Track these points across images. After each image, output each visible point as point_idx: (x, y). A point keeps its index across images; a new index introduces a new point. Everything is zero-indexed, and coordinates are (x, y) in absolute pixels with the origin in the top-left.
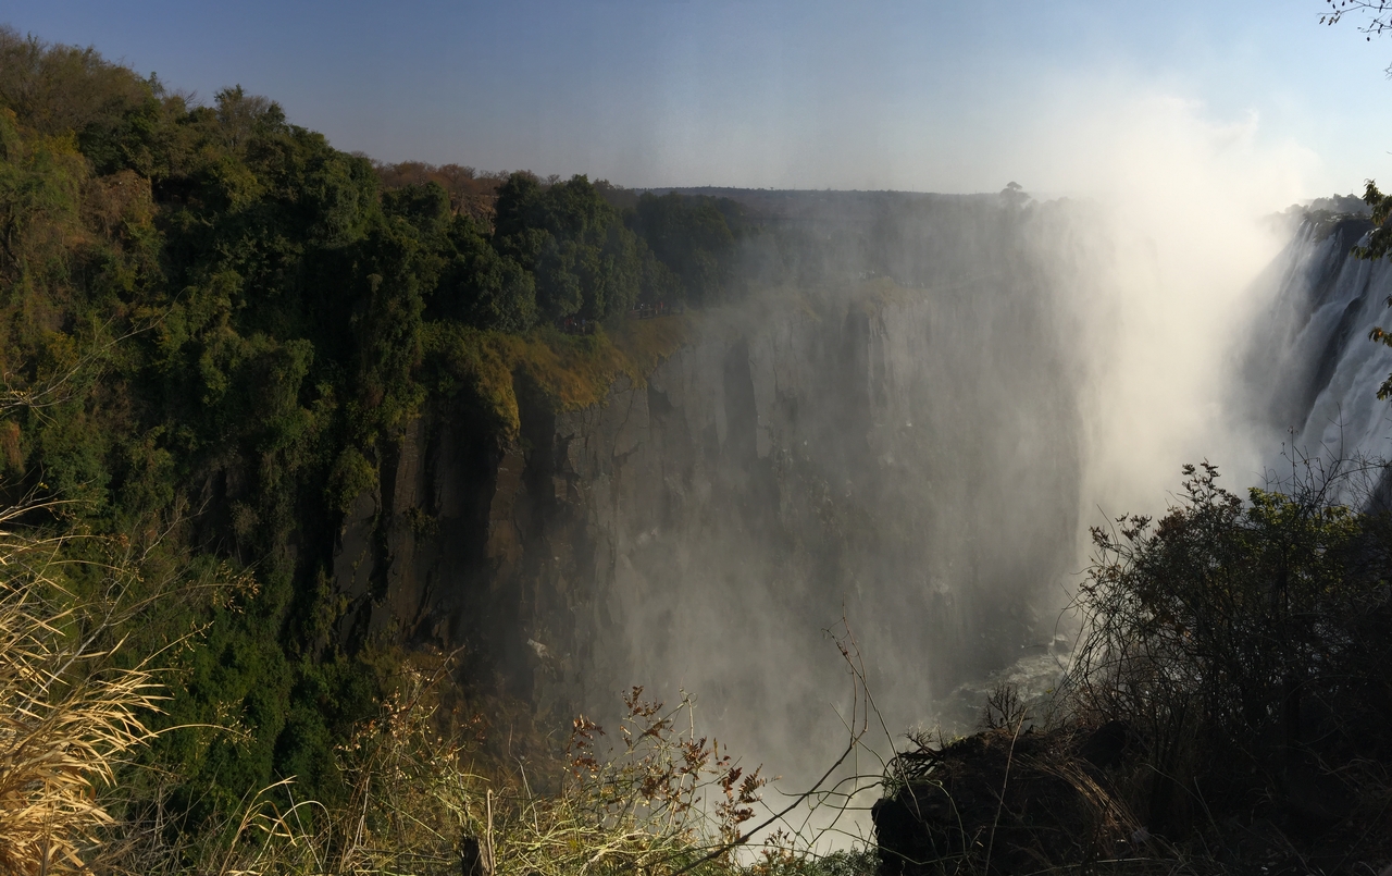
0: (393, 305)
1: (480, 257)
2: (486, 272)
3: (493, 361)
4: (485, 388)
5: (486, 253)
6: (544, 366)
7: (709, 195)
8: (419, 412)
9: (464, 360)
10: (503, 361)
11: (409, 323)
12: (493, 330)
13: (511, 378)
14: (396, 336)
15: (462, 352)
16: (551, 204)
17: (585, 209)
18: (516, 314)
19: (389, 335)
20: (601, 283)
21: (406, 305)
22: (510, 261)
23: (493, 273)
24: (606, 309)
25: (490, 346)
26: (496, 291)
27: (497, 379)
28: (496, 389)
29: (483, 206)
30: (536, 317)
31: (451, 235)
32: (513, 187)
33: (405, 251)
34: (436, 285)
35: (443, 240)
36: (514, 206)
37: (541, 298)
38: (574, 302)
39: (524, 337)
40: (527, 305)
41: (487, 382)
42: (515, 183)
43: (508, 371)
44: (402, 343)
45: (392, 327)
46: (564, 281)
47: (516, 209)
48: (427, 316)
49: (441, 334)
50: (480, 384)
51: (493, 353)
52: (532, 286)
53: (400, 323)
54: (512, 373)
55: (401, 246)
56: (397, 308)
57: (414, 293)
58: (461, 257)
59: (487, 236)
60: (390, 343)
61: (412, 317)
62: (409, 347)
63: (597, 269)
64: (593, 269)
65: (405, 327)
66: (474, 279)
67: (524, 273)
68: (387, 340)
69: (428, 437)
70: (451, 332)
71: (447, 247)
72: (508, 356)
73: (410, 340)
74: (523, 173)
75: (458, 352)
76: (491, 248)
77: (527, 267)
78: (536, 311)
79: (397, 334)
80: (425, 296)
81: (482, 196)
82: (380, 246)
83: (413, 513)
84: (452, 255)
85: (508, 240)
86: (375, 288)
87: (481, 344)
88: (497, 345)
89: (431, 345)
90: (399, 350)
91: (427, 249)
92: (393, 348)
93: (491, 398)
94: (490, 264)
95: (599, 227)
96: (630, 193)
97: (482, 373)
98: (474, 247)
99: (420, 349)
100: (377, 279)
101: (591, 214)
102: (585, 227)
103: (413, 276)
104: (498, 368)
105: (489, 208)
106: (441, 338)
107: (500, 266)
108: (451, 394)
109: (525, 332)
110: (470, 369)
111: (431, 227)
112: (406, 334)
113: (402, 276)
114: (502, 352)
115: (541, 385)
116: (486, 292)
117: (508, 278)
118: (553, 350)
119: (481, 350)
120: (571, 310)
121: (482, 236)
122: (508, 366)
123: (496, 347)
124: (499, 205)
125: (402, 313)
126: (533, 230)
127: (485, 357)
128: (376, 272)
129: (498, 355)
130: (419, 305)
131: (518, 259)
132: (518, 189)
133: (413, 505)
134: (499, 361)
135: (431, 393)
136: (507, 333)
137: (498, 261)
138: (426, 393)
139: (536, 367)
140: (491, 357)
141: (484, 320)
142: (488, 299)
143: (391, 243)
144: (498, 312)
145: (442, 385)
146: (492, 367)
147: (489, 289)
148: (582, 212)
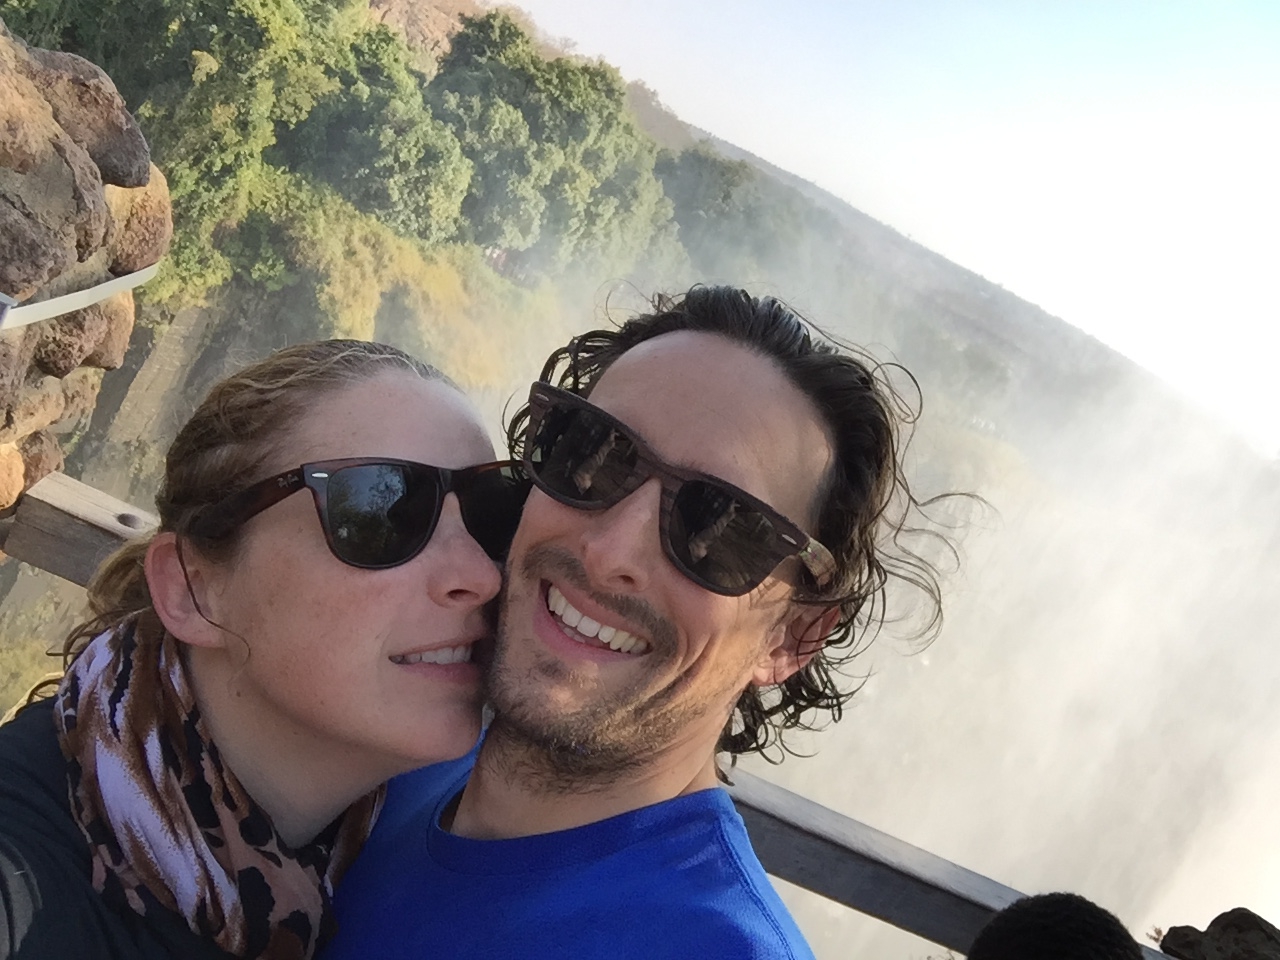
0: (221, 115)
1: (397, 104)
2: (400, 131)
3: (359, 265)
4: (332, 300)
5: (408, 103)
6: (438, 302)
7: (805, 195)
8: (206, 298)
9: (313, 244)
10: (376, 271)
11: (237, 156)
12: (378, 218)
13: (377, 300)
14: (209, 167)
15: (315, 231)
16: (548, 82)
17: (600, 116)
18: (422, 211)
19: (197, 161)
20: (578, 229)
21: (243, 125)
22: (448, 132)
23: (411, 138)
24: (571, 267)
25: (365, 240)
26: (404, 166)
27: (355, 293)
28: (349, 306)
29: (431, 25)
30: (453, 229)
31: (354, 48)
32: (492, 27)
33: (270, 41)
34: (304, 116)
35: (340, 51)
36: (482, 53)
37: (470, 205)
38: (525, 231)
39: (422, 249)
40: (446, 207)
41: (337, 290)
42: (497, 23)
43: (378, 289)
44: (216, 182)
45: (207, 149)
46: (524, 199)
47: (483, 60)
48: (269, 156)
49: (286, 193)
50: (327, 289)
51: (365, 254)
52: (464, 181)
53: (222, 150)
54: (382, 294)
55: (266, 30)
56: (225, 124)
57: (262, 107)
58: (363, 90)
59: (421, 77)
60: (196, 174)
61: (245, 150)
62: (224, 192)
63: (581, 207)
64: (575, 205)
65: (229, 159)
66: (377, 134)
67: (461, 160)
68: (190, 168)
69: (207, 342)
70: (303, 196)
71: (342, 63)
72: (385, 267)
73: (231, 182)
74: (519, 12)
75: (309, 229)
76: (419, 99)
77: (469, 152)
78: (456, 221)
79: (212, 163)
80: (280, 125)
81: (435, 12)
82: (232, 14)
83: (142, 448)
84: (348, 81)
85: (452, 100)
86: (199, 76)
87: (351, 232)
88: (374, 243)
89: (264, 203)
90: (207, 190)
91: (309, 54)
92: (197, 183)
93: (335, 317)
94: (412, 123)
95: (609, 153)
96: (682, 127)
97: (336, 275)
98: (392, 85)
99: (242, 205)
100: (207, 64)
101: (607, 126)
102: (590, 140)
103: (266, 87)
104: (363, 276)
105: (440, 35)
106: (284, 199)
107: (425, 134)
108: (272, 286)
109: (427, 244)
110: (318, 262)
111: (327, 20)
112: (227, 170)
113: (252, 78)
114: (379, 259)
115: (422, 328)
116: (389, 160)
117: (430, 157)
118: (465, 286)
119: (347, 241)
120: (515, 244)
121: (411, 72)
122: (380, 281)
123: (374, 246)
124: (459, 42)
125: (231, 135)
126: (502, 103)
127: (350, 253)
128: (211, 52)
129: (372, 259)
130: (264, 135)
131: (459, 134)
132: (497, 32)
133: (145, 437)
134: (369, 269)
135: (237, 277)
136: (397, 233)
137: (426, 126)
138: (229, 274)
139: (426, 298)
140: (359, 257)
141: (371, 199)
142: (389, 171)
143: (252, 20)
144: (395, 196)
145: (259, 270)
146: (355, 273)
147: (397, 159)
148: (594, 118)
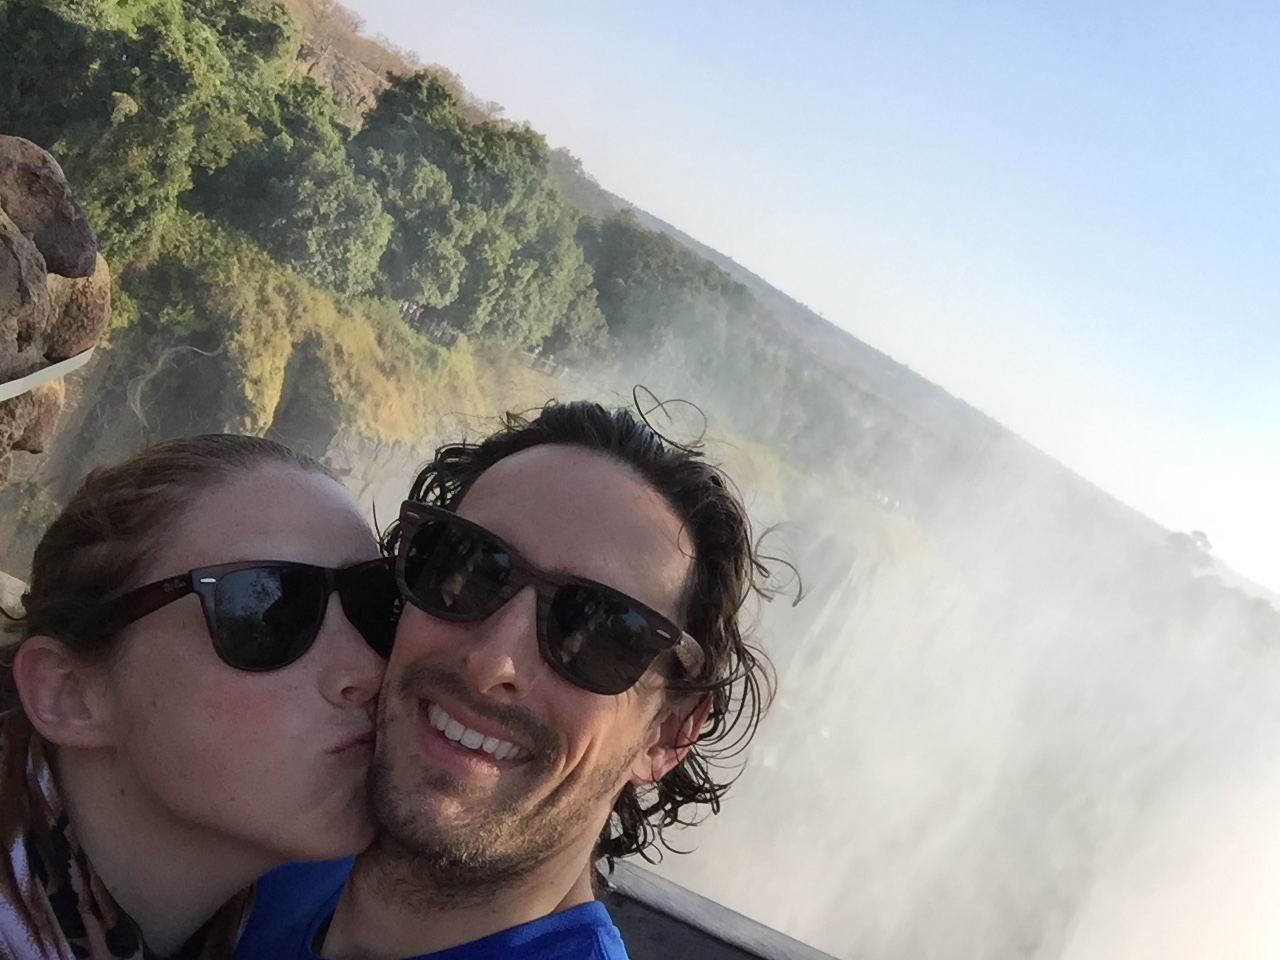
0: (138, 158)
1: (319, 156)
2: (321, 183)
3: (272, 314)
4: (242, 347)
5: (332, 157)
6: (351, 355)
7: (723, 269)
8: (110, 340)
9: (226, 291)
10: (289, 321)
11: (152, 199)
12: (294, 269)
13: (288, 350)
14: (122, 208)
15: (228, 279)
16: (474, 144)
17: (525, 182)
18: (341, 264)
19: (110, 201)
20: (497, 290)
21: (160, 168)
22: (370, 187)
23: (332, 190)
24: (489, 327)
25: (279, 290)
26: (324, 218)
27: (266, 342)
28: (259, 355)
29: (358, 82)
30: (370, 283)
31: (278, 98)
32: (420, 87)
33: (194, 87)
34: (223, 163)
35: (265, 100)
36: (409, 113)
37: (388, 261)
38: (443, 289)
39: (337, 302)
40: (364, 261)
41: (248, 339)
42: (425, 84)
43: (289, 339)
44: (127, 223)
45: (122, 191)
46: (444, 257)
47: (409, 119)
48: (185, 201)
49: (200, 238)
50: (237, 337)
51: (279, 303)
52: (384, 237)
53: (137, 191)
54: (294, 345)
55: (190, 75)
56: (142, 166)
57: (181, 153)
58: (287, 140)
59: (344, 131)
60: (107, 214)
61: (161, 192)
62: (137, 234)
63: (501, 268)
64: (495, 266)
65: (143, 202)
66: (297, 185)
67: (381, 216)
68: (103, 207)
69: (109, 384)
70: (217, 242)
71: (266, 113)
72: (299, 317)
73: (143, 225)
74: (446, 74)
75: (222, 276)
76: (342, 153)
77: (390, 208)
78: (373, 275)
79: (125, 205)
80: (198, 171)
81: (363, 69)
82: (156, 58)
83: (32, 490)
84: (271, 130)
85: (376, 157)
86: (118, 117)
87: (265, 281)
88: (290, 295)
89: (177, 248)
90: (119, 231)
91: (233, 102)
92: (108, 224)
93: (244, 365)
94: (334, 176)
95: (531, 216)
96: (603, 195)
97: (247, 323)
98: (317, 138)
99: (154, 246)
100: (128, 105)
101: (528, 194)
102: (513, 203)
103: (188, 131)
104: (275, 326)
105: (365, 91)
106: (197, 244)
107: (347, 188)
108: (180, 331)
109: (343, 297)
110: (230, 309)
111: (253, 70)
112: (141, 212)
113: (172, 122)
114: (293, 308)
115: (333, 380)
116: (309, 212)
117: (352, 210)
118: (380, 340)
119: (262, 290)
120: (433, 301)
121: (335, 125)
122: (292, 331)
123: (287, 297)
124: (385, 99)
125: (147, 178)
126: (426, 162)
127: (263, 302)
128: (131, 93)
129: (286, 309)
130: (182, 180)
131: (381, 190)
132: (425, 92)
133: (36, 479)
134: (282, 319)
135: (143, 318)
136: (312, 283)
137: (349, 179)
138: (135, 317)
139: (339, 350)
140: (273, 307)
141: (284, 248)
142: (308, 223)
143: (176, 64)
144: (313, 248)
145: (167, 315)
146: (267, 322)
147: (316, 210)
148: (518, 183)
